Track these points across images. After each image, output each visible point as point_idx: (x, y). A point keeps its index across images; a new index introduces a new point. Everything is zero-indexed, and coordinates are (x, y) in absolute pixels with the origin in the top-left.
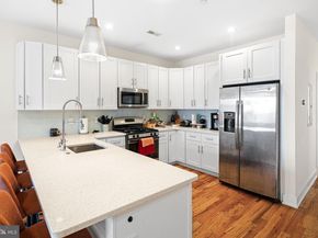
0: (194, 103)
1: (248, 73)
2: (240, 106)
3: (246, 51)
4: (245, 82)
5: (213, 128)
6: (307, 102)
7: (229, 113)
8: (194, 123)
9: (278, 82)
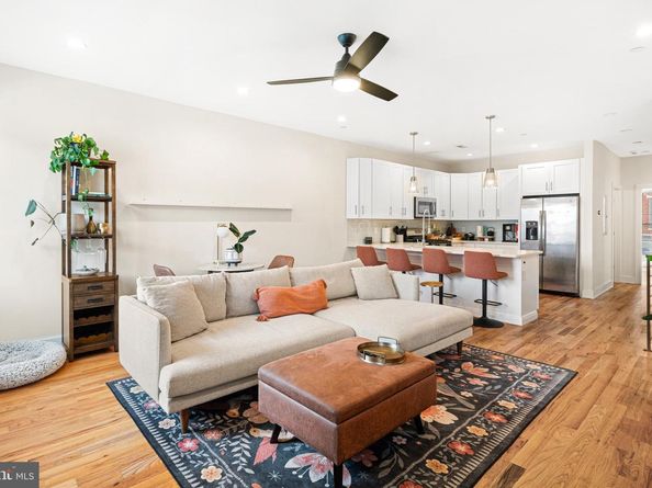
0: (482, 213)
1: (550, 185)
2: (543, 215)
3: (548, 165)
4: (547, 193)
5: (504, 240)
6: (603, 213)
7: (531, 223)
8: (479, 235)
9: (578, 195)
